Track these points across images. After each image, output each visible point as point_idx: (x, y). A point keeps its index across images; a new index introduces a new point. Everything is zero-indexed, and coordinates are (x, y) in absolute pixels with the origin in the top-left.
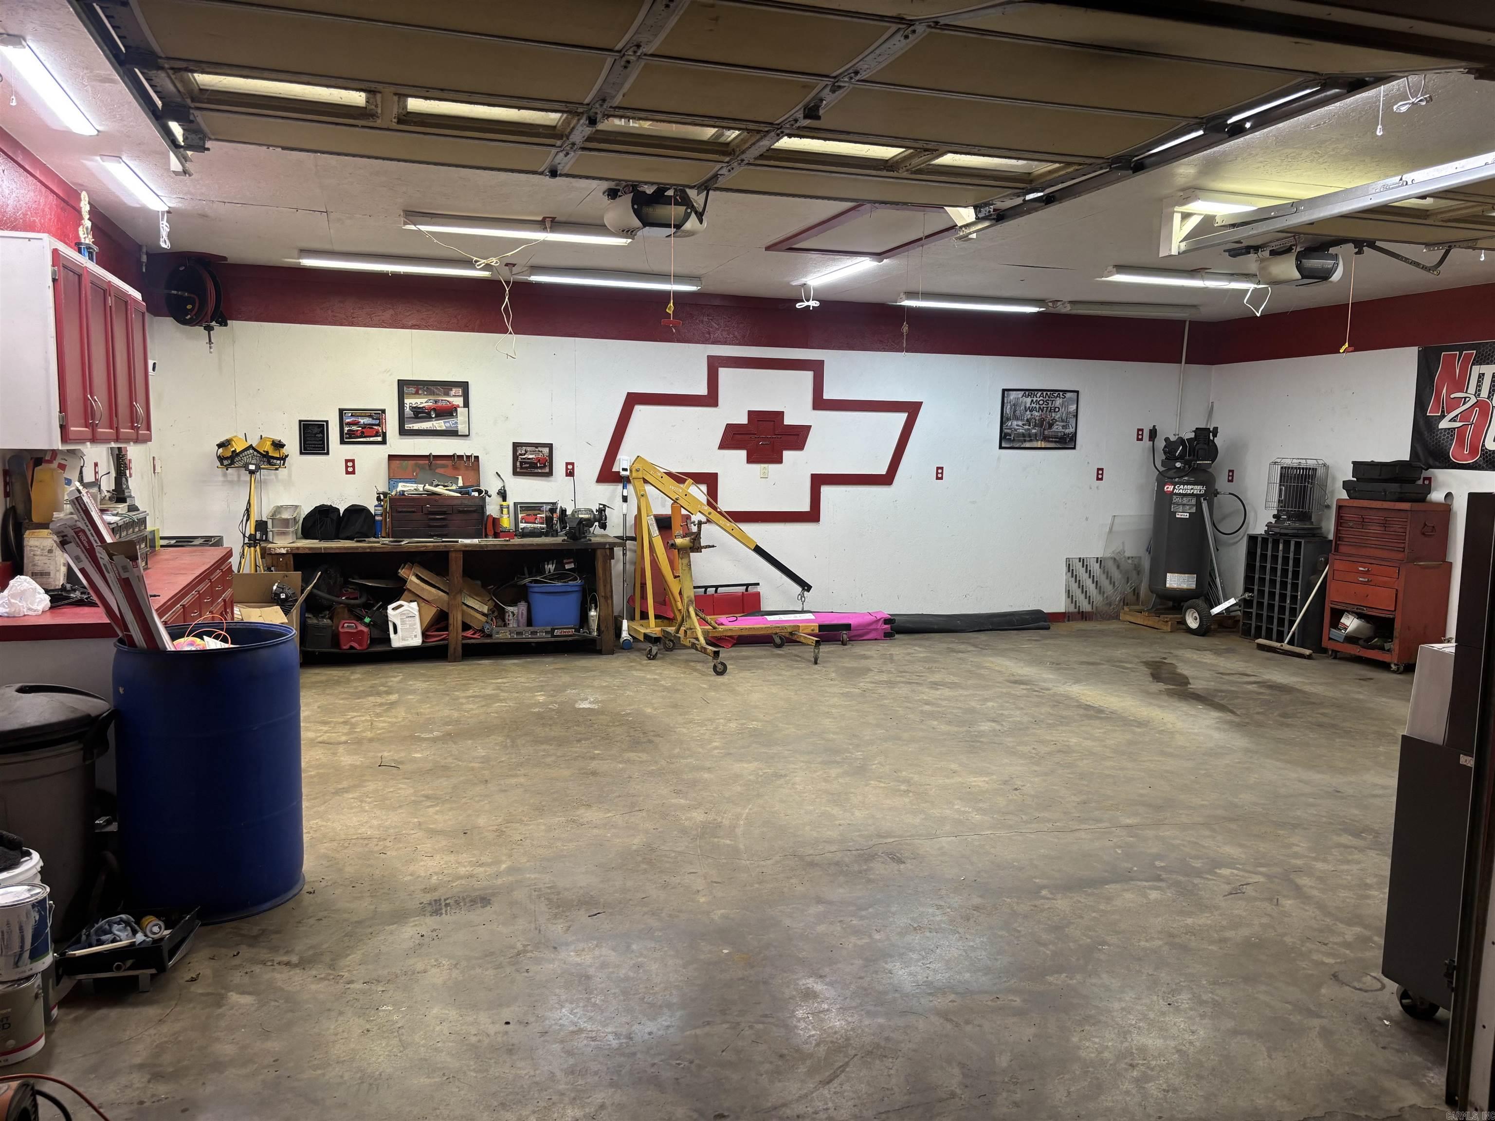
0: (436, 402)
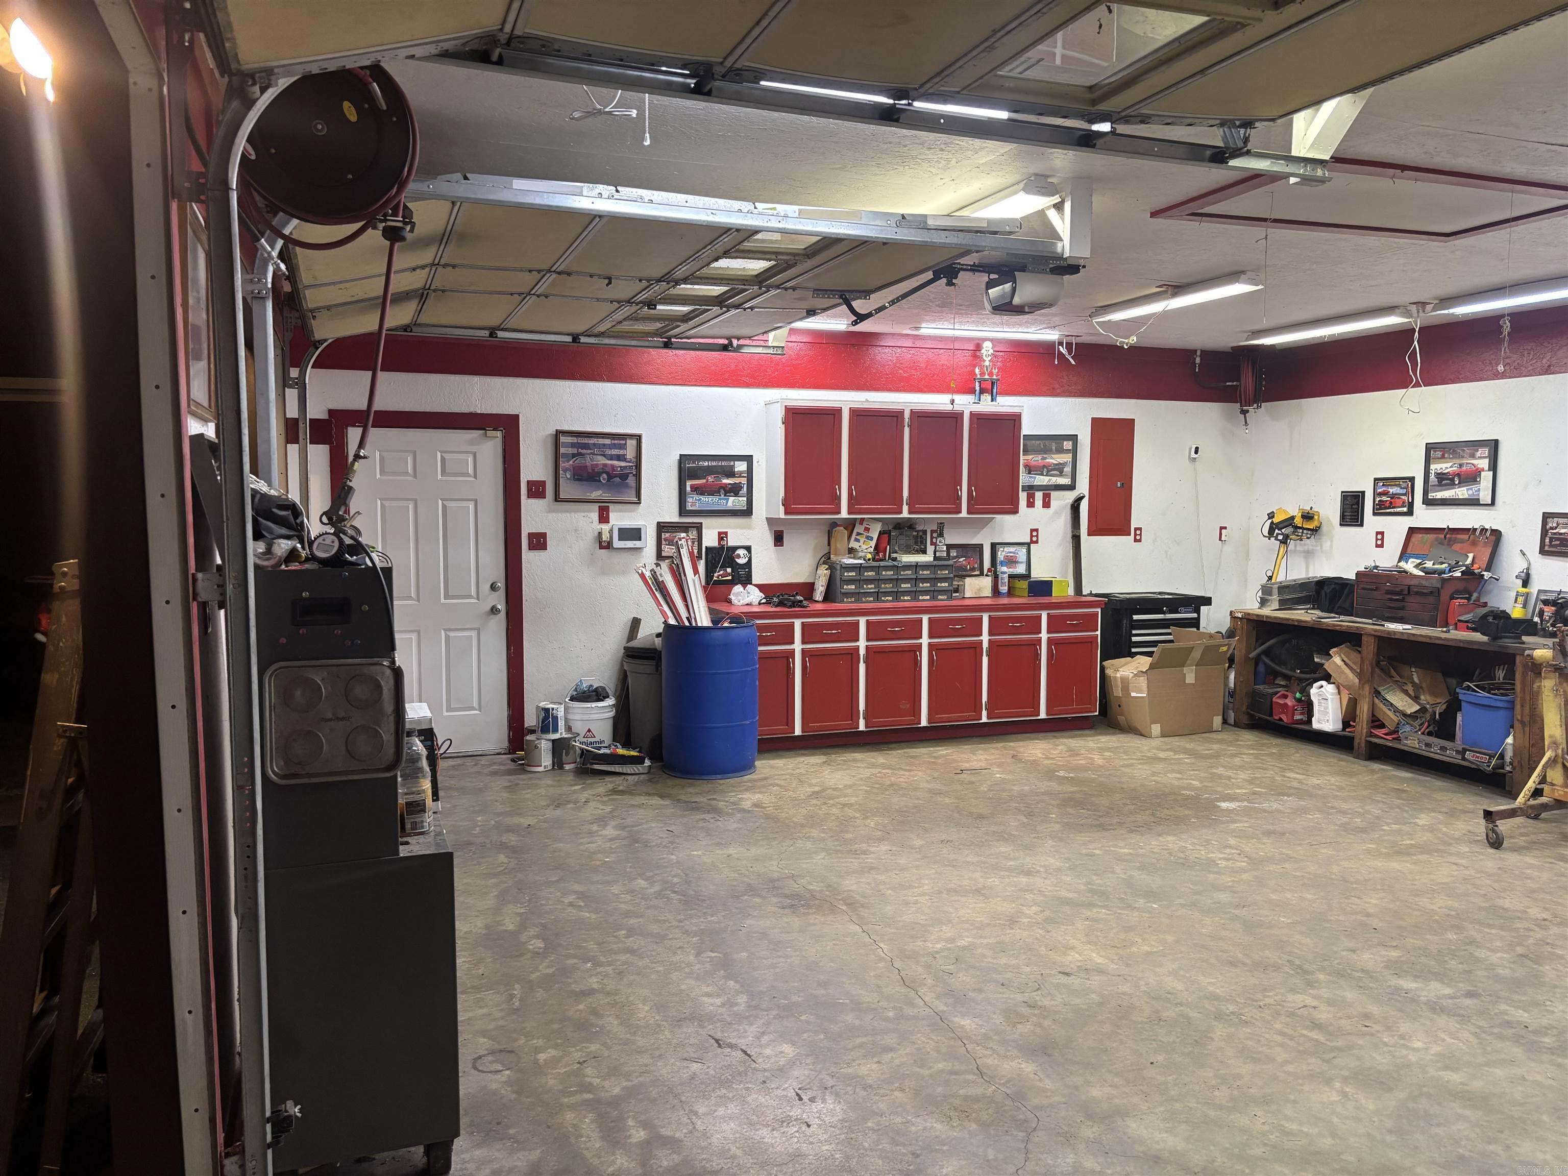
0: (1461, 465)
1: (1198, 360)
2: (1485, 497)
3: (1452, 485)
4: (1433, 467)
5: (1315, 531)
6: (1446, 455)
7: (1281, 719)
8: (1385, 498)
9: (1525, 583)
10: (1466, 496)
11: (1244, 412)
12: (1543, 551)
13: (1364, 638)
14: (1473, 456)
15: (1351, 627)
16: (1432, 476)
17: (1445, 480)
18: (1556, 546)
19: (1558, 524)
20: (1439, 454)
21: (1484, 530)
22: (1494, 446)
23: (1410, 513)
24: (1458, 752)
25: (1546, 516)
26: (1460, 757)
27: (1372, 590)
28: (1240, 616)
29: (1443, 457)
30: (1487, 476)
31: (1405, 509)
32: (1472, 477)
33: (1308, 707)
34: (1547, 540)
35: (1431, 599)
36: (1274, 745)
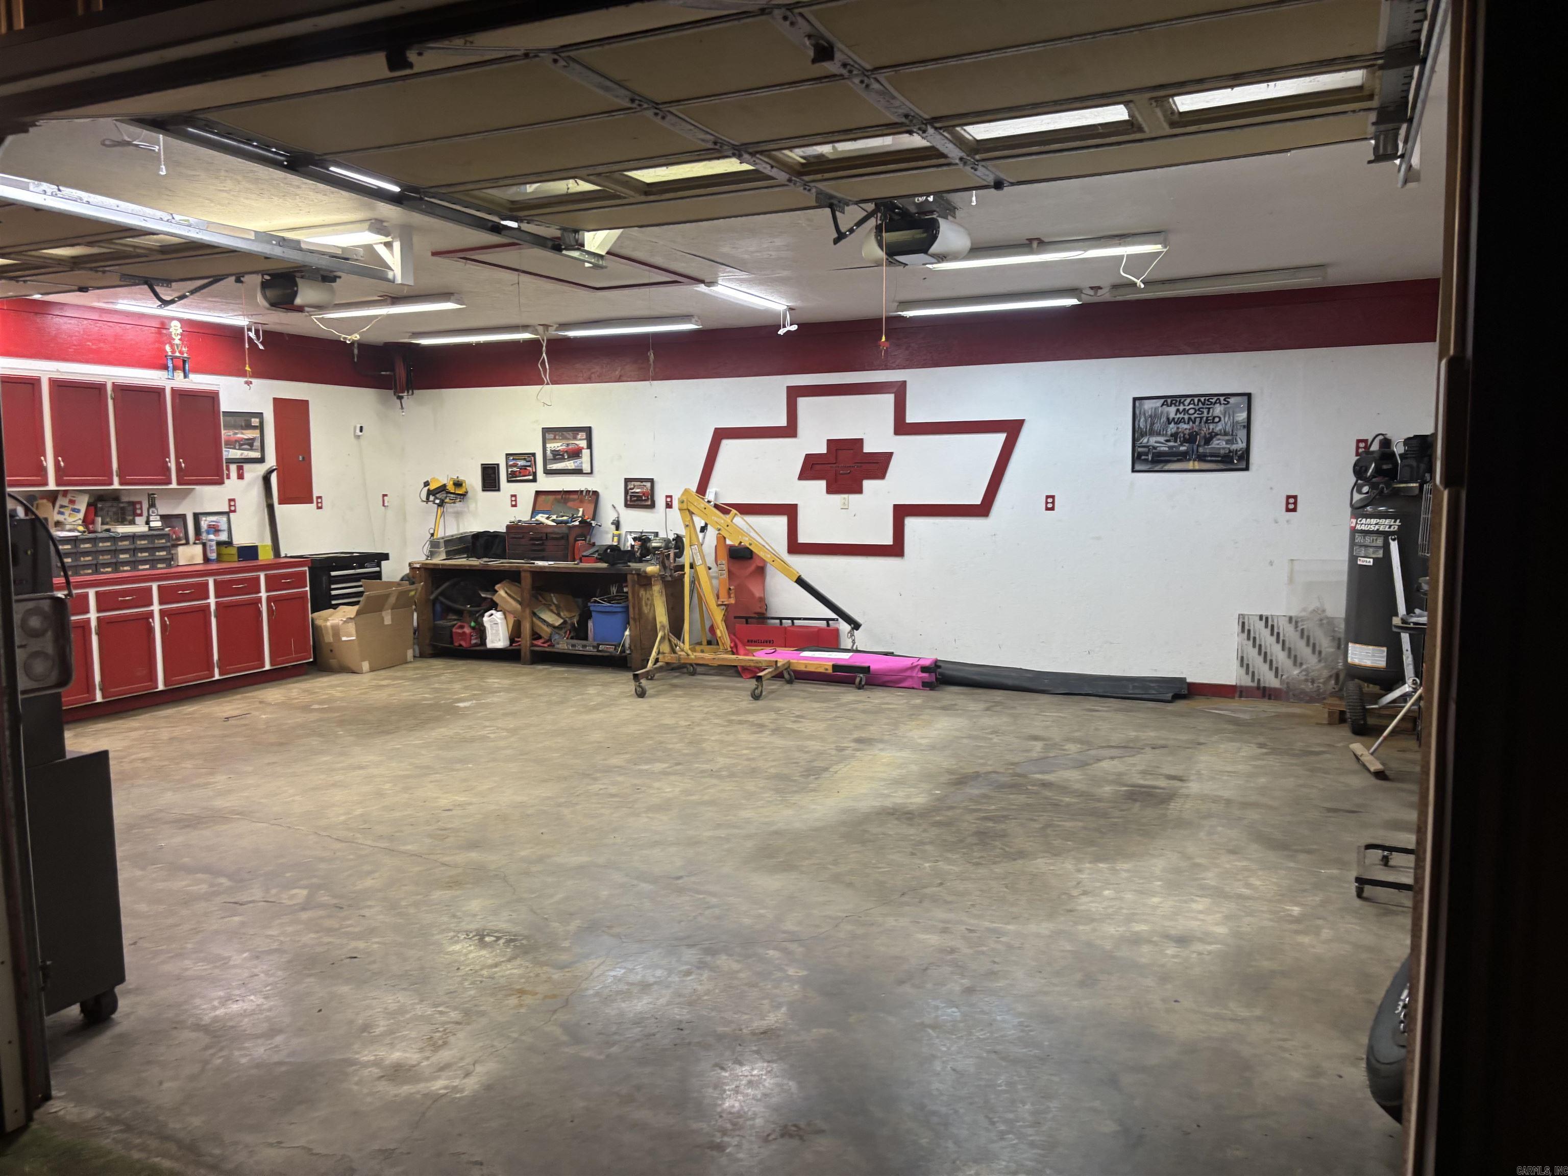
0: (568, 445)
1: (356, 351)
2: (586, 468)
3: (562, 459)
4: (548, 446)
5: (464, 496)
6: (557, 437)
7: (460, 645)
8: (515, 469)
9: (617, 528)
10: (573, 467)
11: (400, 398)
12: (627, 505)
13: (523, 574)
14: (575, 438)
15: (511, 567)
16: (548, 452)
17: (558, 456)
18: (635, 501)
19: (634, 486)
20: (552, 436)
21: (588, 492)
22: (588, 431)
23: (534, 480)
24: (594, 647)
25: (627, 481)
26: (595, 650)
27: (520, 538)
28: (418, 566)
29: (555, 439)
30: (586, 453)
31: (531, 477)
32: (576, 454)
33: (481, 632)
34: (629, 497)
35: (563, 542)
36: (462, 666)
